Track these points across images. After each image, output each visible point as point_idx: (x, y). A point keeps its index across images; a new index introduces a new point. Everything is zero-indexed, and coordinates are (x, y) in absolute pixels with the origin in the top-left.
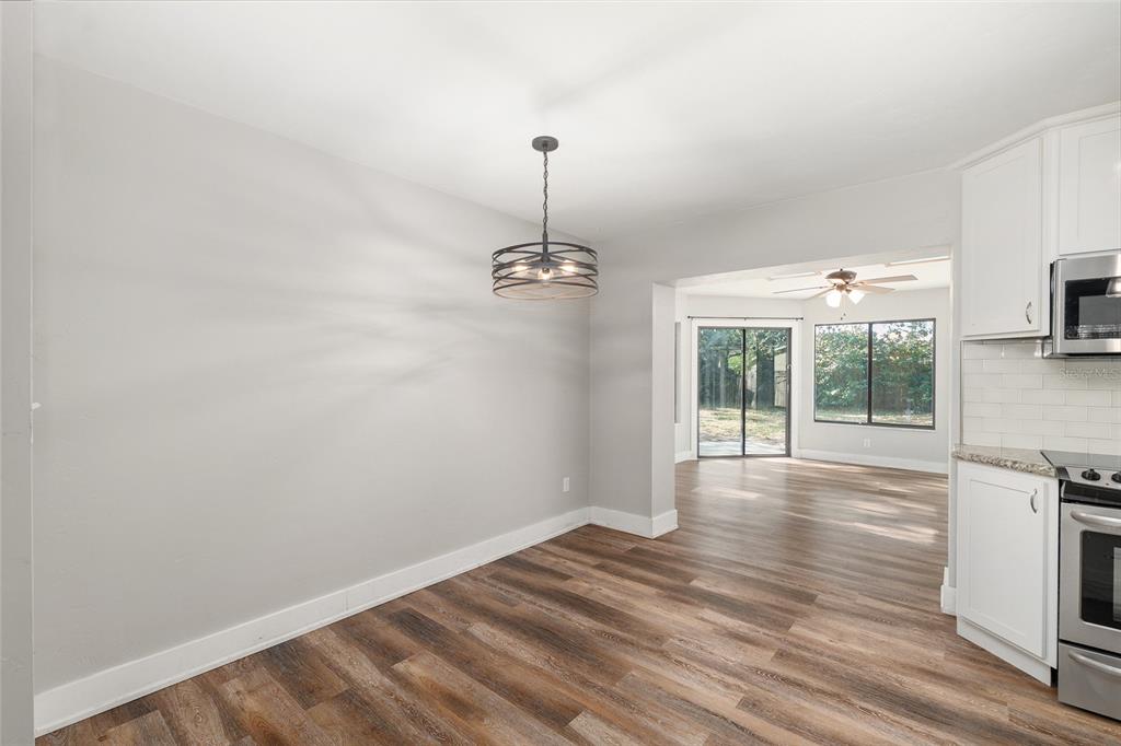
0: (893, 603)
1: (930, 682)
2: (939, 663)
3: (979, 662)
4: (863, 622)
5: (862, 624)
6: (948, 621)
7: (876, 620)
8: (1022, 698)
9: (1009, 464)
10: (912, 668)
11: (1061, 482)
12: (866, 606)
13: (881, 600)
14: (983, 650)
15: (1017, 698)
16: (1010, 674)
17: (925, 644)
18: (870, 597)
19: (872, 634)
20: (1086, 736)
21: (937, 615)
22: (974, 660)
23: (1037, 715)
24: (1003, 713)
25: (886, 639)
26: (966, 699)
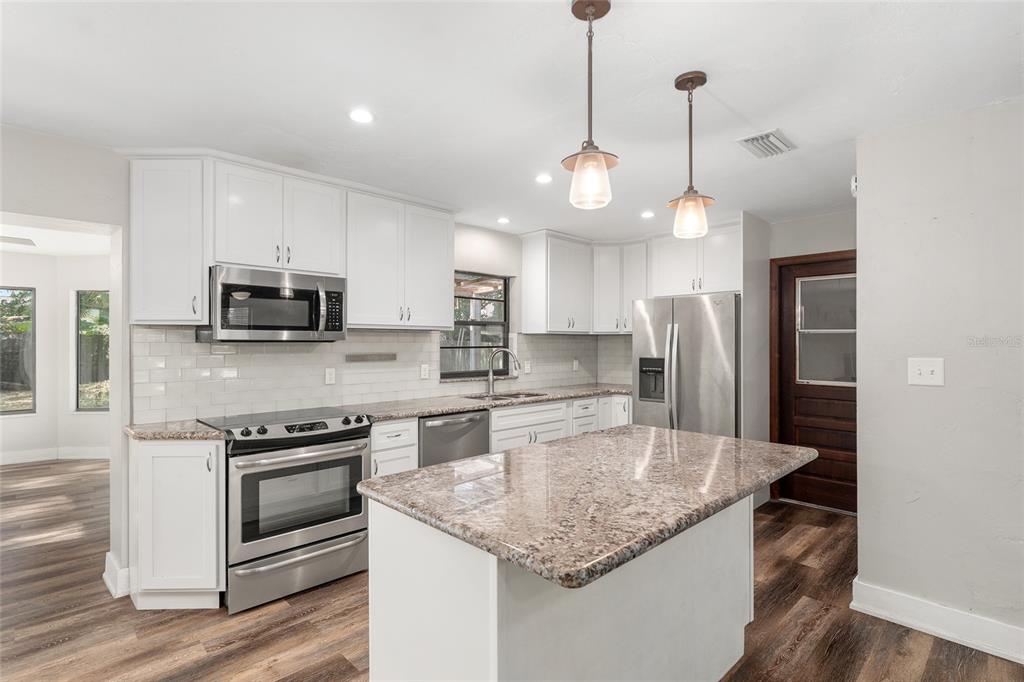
0: (62, 617)
1: (136, 667)
2: (135, 646)
3: (166, 622)
4: (37, 657)
5: (37, 659)
6: (124, 603)
7: (52, 645)
8: (207, 629)
9: (188, 435)
10: (114, 666)
11: (227, 443)
12: (32, 637)
13: (47, 621)
14: (163, 610)
15: (203, 632)
16: (191, 617)
17: (113, 637)
18: (31, 625)
19: (55, 662)
20: (251, 627)
21: (112, 603)
22: (161, 623)
23: (220, 635)
24: (201, 650)
25: (73, 657)
26: (171, 660)
